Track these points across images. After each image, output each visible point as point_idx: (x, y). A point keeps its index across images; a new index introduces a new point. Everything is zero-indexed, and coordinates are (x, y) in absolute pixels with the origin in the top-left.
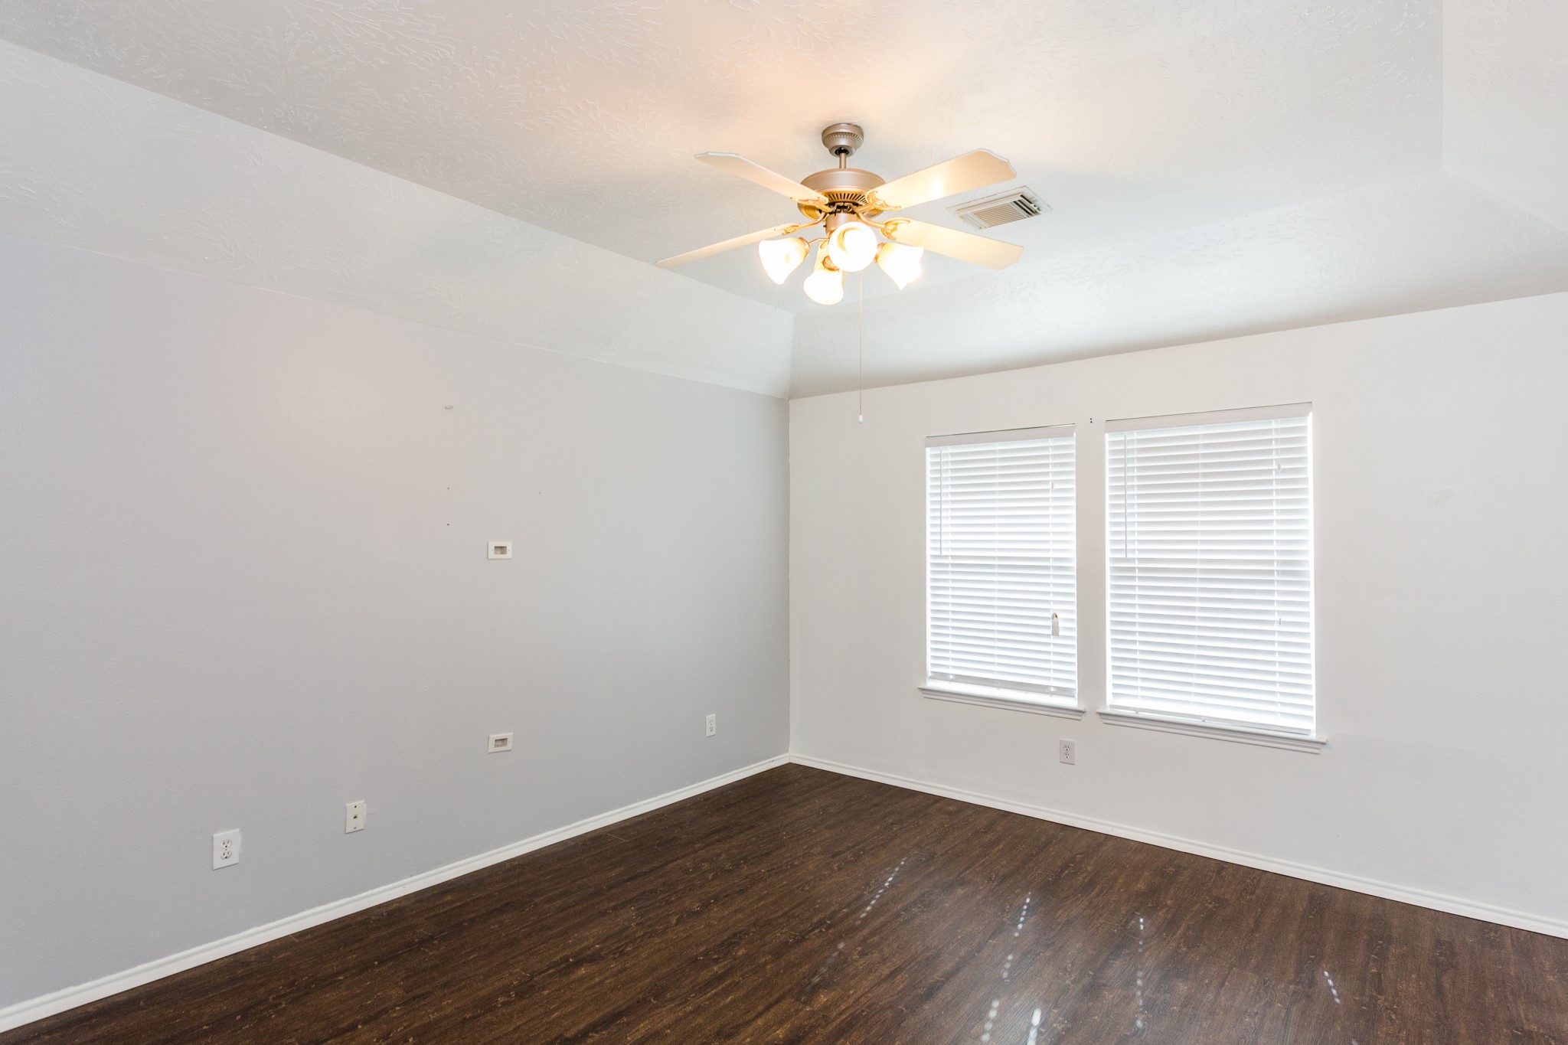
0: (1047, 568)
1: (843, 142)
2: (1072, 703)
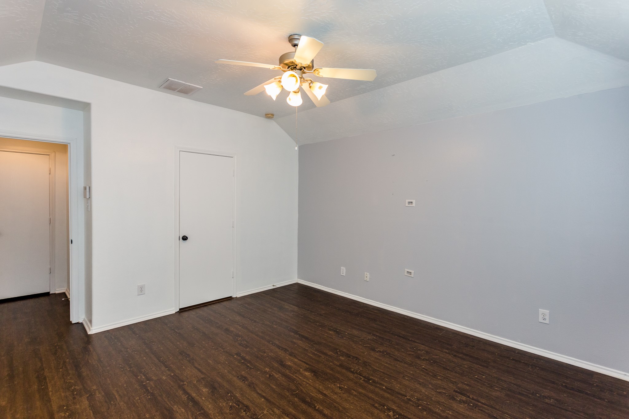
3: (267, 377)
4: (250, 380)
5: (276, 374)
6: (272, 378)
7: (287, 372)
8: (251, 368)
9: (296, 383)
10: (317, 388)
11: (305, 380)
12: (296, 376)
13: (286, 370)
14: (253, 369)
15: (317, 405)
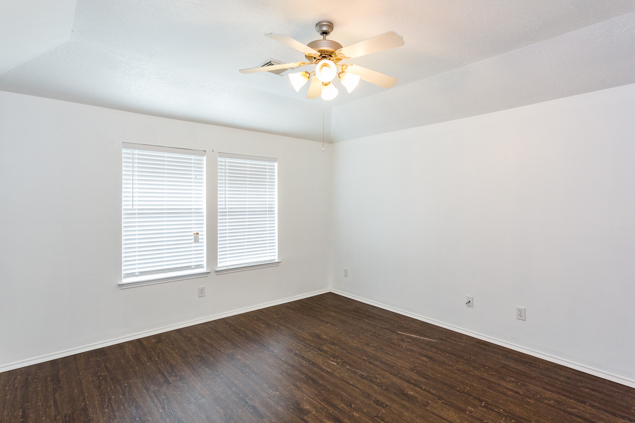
0: (191, 213)
1: (325, 29)
2: (204, 270)
3: (354, 405)
4: (371, 402)
5: (343, 408)
6: (348, 403)
7: (331, 410)
8: (377, 417)
9: (321, 396)
10: (300, 391)
11: (311, 399)
12: (321, 404)
13: (333, 412)
14: (375, 417)
15: (303, 378)
